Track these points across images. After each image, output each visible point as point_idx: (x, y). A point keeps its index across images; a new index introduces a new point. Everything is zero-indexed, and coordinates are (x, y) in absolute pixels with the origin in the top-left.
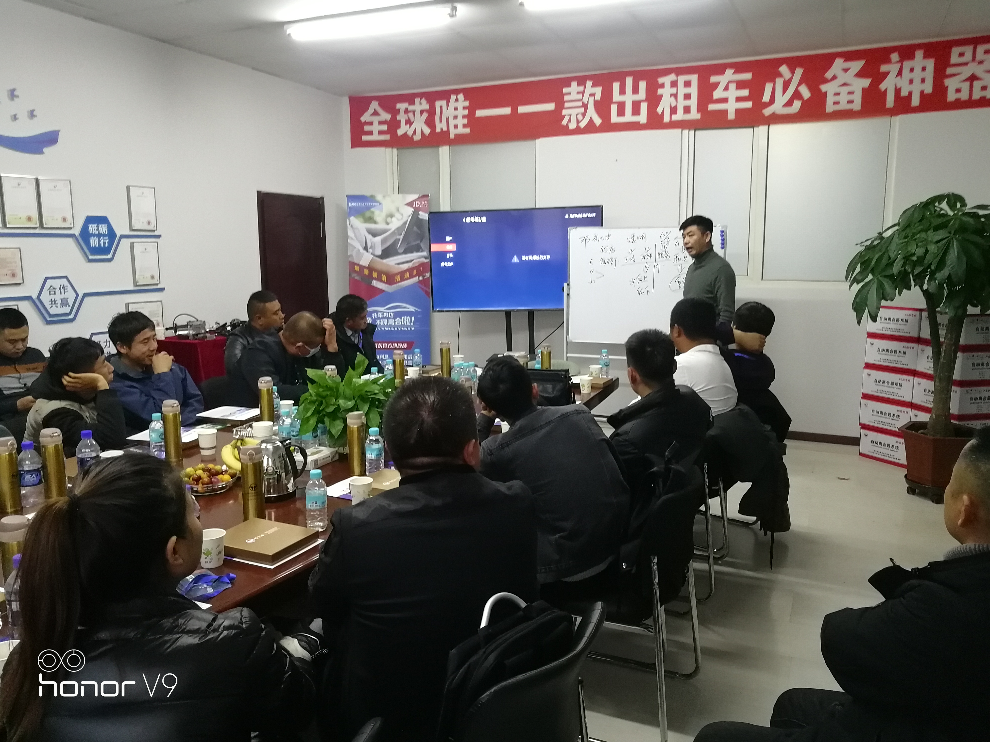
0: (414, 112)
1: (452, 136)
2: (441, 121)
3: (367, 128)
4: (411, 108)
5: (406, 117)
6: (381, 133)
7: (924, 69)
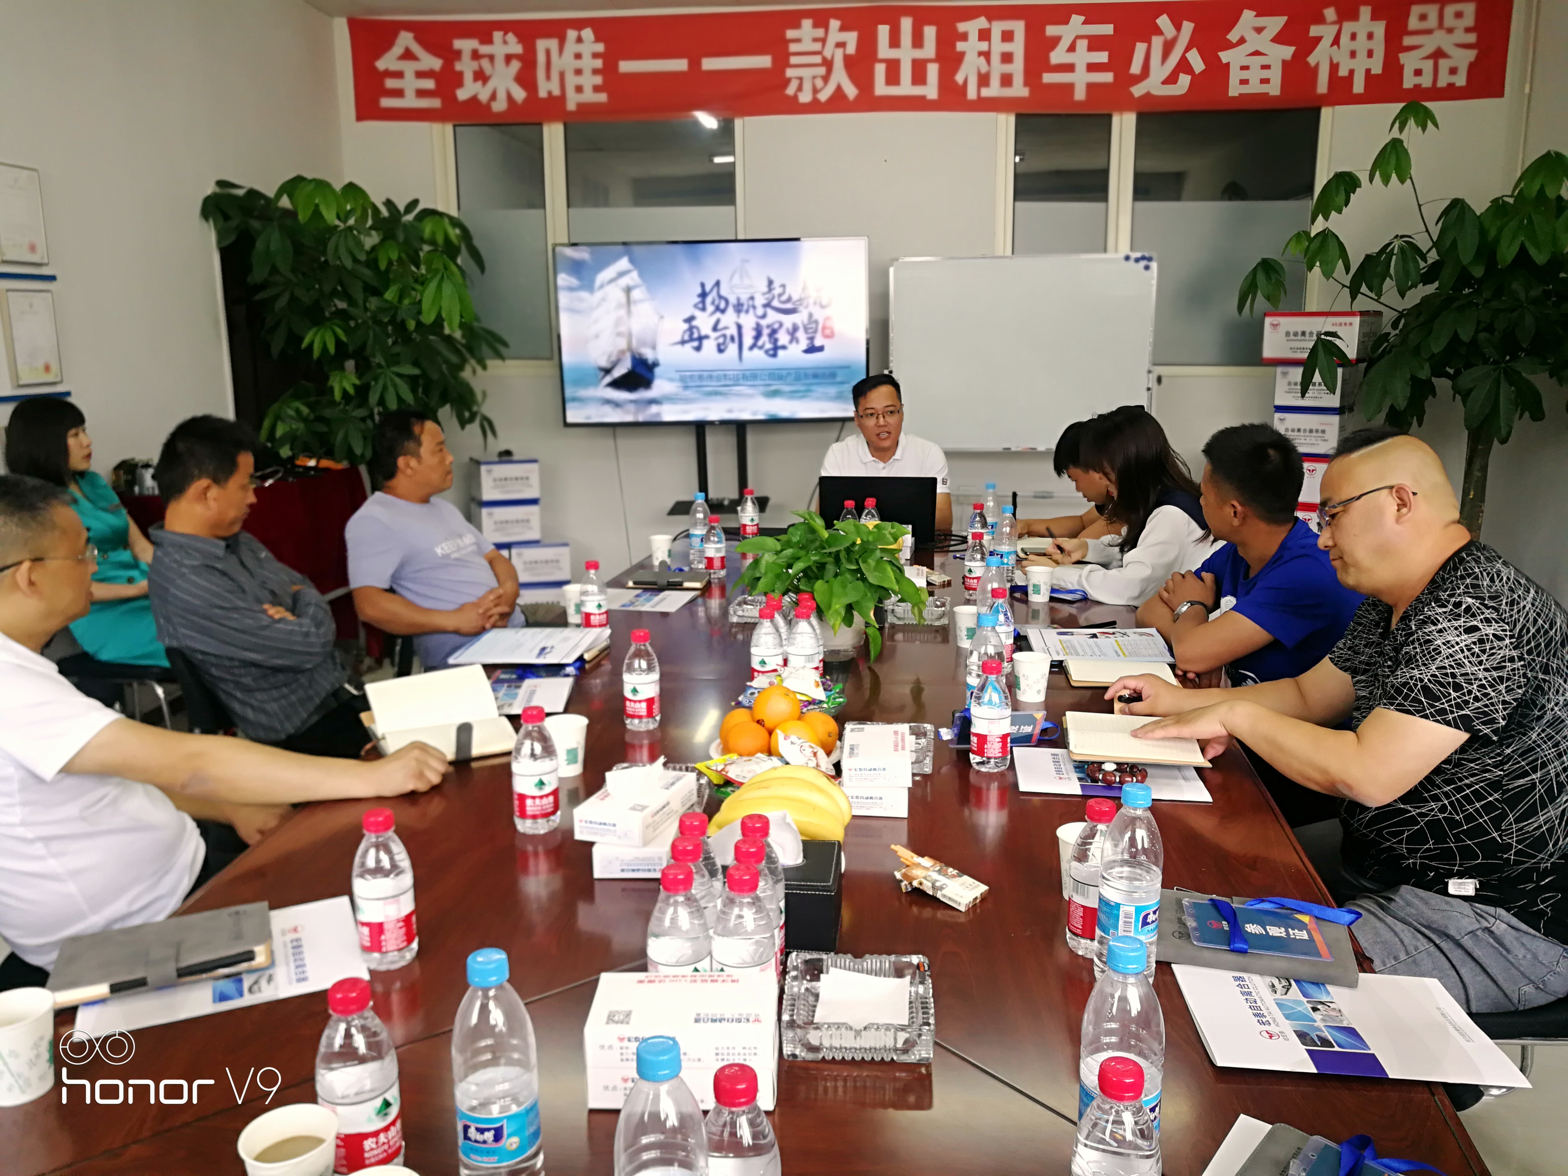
0: (491, 58)
1: (571, 106)
2: (548, 77)
3: (390, 83)
4: (484, 49)
5: (475, 65)
6: (421, 93)
7: (1370, 36)
